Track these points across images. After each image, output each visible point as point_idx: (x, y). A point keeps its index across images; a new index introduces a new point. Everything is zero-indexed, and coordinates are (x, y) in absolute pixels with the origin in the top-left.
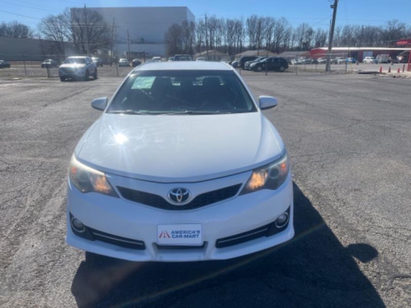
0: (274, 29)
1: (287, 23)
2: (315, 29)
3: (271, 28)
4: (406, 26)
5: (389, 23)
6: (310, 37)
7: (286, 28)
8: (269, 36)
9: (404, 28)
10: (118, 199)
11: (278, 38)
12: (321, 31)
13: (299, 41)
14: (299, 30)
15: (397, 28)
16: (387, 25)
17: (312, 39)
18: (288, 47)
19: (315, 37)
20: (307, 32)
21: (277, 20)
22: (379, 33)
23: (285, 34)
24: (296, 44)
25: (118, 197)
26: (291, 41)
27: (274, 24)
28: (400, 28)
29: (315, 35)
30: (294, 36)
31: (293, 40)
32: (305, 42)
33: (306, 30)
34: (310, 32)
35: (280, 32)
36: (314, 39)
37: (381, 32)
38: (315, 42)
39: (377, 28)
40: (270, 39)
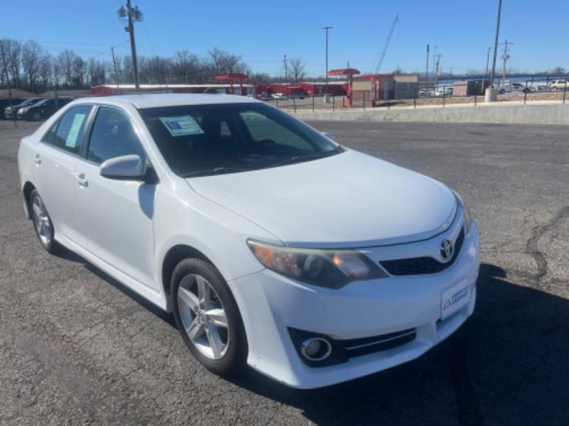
0: (20, 57)
1: (40, 50)
2: (85, 58)
3: (15, 55)
4: (198, 58)
5: (179, 54)
6: (82, 70)
7: (40, 56)
8: (14, 68)
9: (197, 60)
10: (388, 279)
11: (31, 72)
12: (95, 62)
13: (66, 76)
14: (61, 60)
15: (189, 60)
16: (177, 56)
17: (85, 72)
18: (51, 83)
19: (88, 71)
20: (75, 62)
21: (23, 43)
22: (169, 67)
23: (41, 66)
24: (62, 80)
25: (389, 277)
26: (53, 75)
27: (18, 50)
28: (193, 61)
29: (87, 67)
30: (56, 69)
31: (56, 75)
32: (76, 76)
33: (73, 60)
34: (80, 64)
35: (32, 63)
36: (87, 73)
37: (172, 66)
38: (90, 77)
39: (166, 61)
40: (17, 72)
